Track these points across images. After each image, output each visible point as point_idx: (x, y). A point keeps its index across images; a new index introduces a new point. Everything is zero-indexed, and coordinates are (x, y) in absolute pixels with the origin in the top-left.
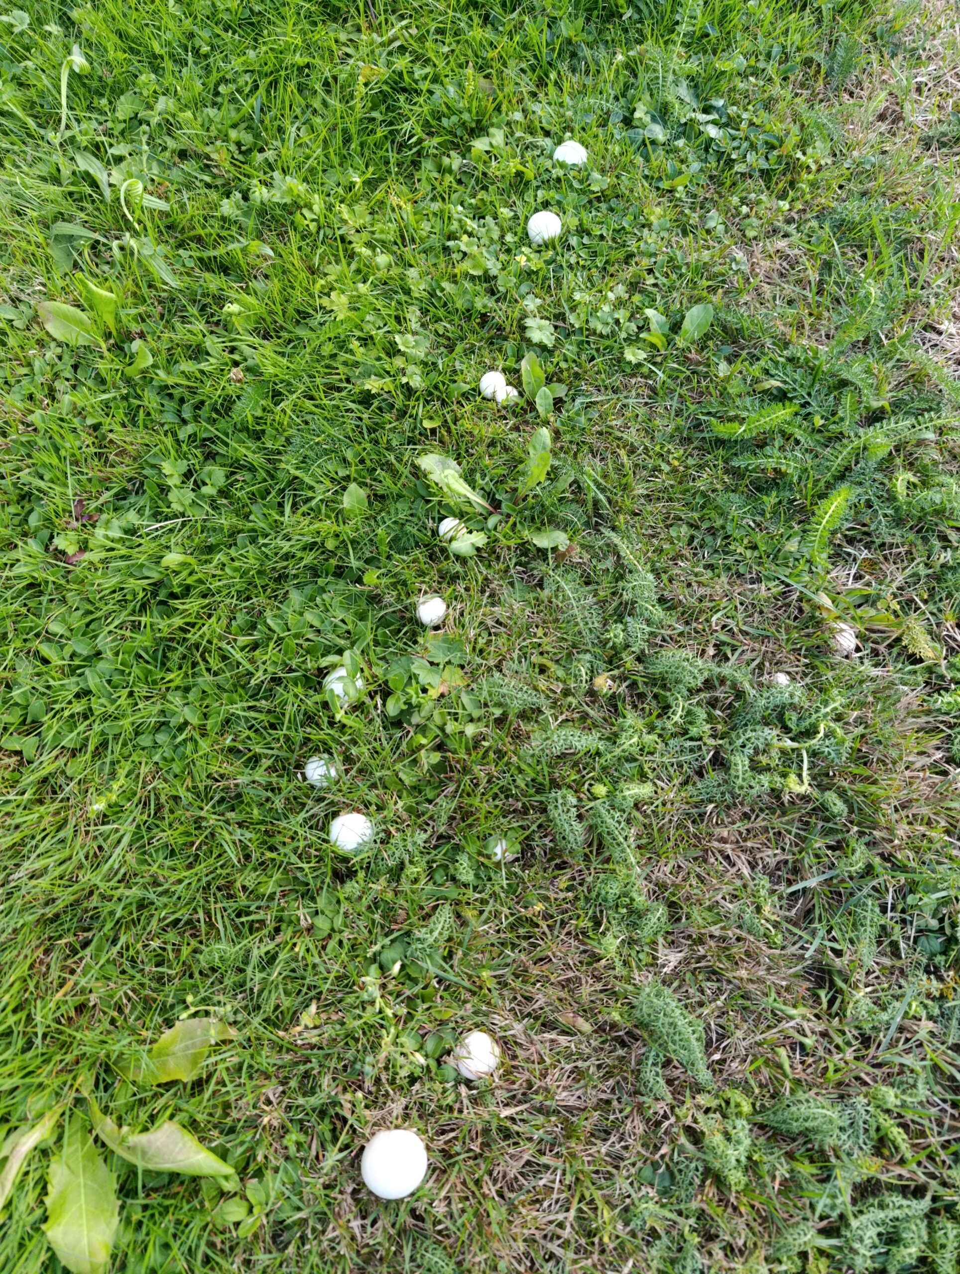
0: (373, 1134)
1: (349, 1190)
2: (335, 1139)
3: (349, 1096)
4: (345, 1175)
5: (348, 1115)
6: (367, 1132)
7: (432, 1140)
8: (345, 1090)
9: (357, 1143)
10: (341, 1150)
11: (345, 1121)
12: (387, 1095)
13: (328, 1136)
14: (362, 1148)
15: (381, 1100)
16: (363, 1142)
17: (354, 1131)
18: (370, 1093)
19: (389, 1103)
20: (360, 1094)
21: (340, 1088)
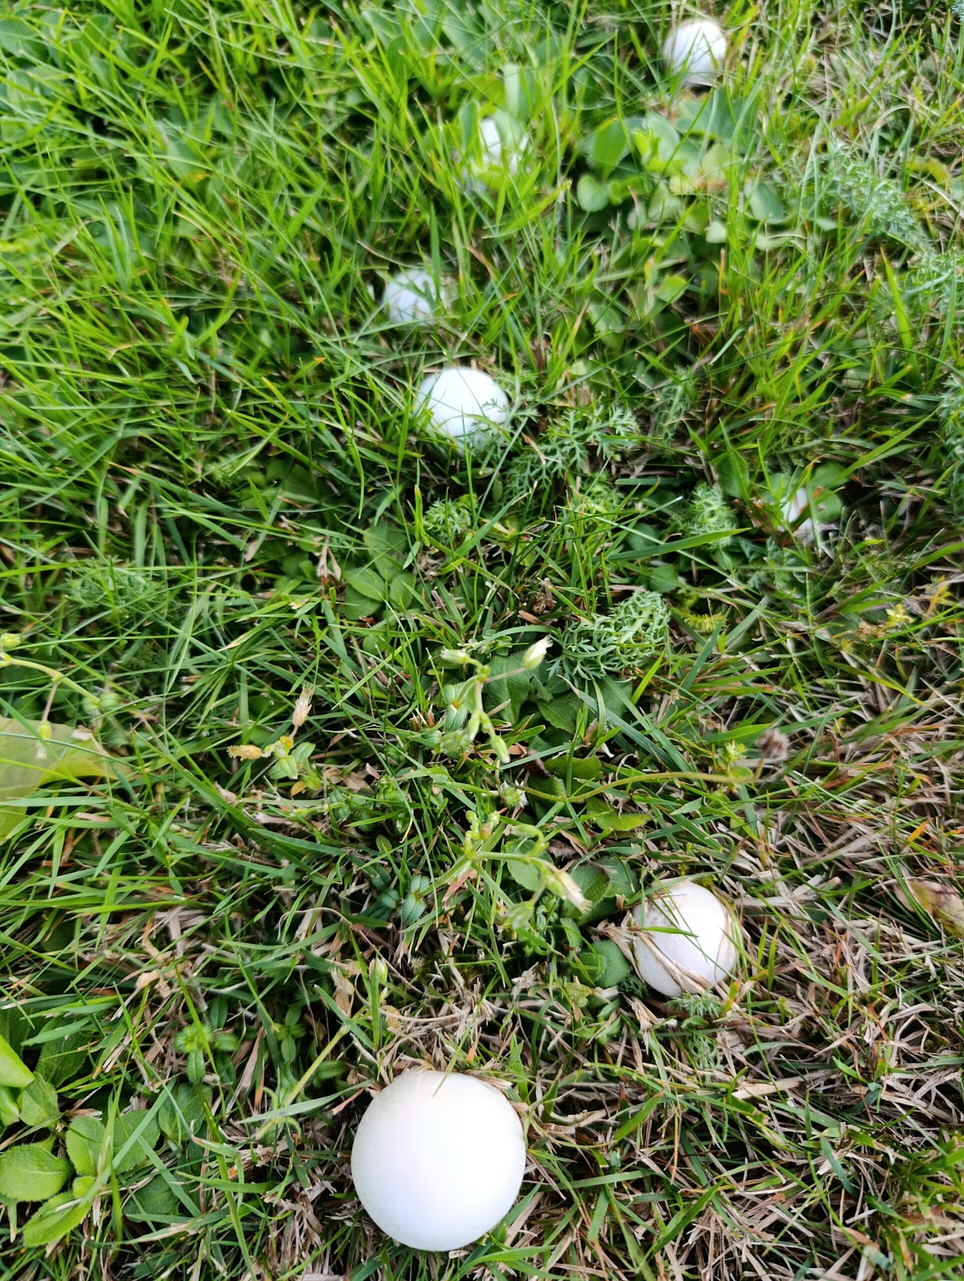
0: (398, 1072)
1: (313, 1193)
2: (303, 1062)
3: (355, 967)
4: (311, 1154)
5: (342, 1010)
6: (383, 1063)
7: (546, 1119)
8: (347, 953)
9: (355, 1083)
10: (311, 1092)
11: (334, 1023)
12: (445, 986)
13: (289, 1051)
14: (365, 1100)
15: (430, 994)
16: (367, 1084)
17: (353, 1053)
18: (407, 971)
19: (449, 1004)
20: (381, 967)
21: (336, 945)
